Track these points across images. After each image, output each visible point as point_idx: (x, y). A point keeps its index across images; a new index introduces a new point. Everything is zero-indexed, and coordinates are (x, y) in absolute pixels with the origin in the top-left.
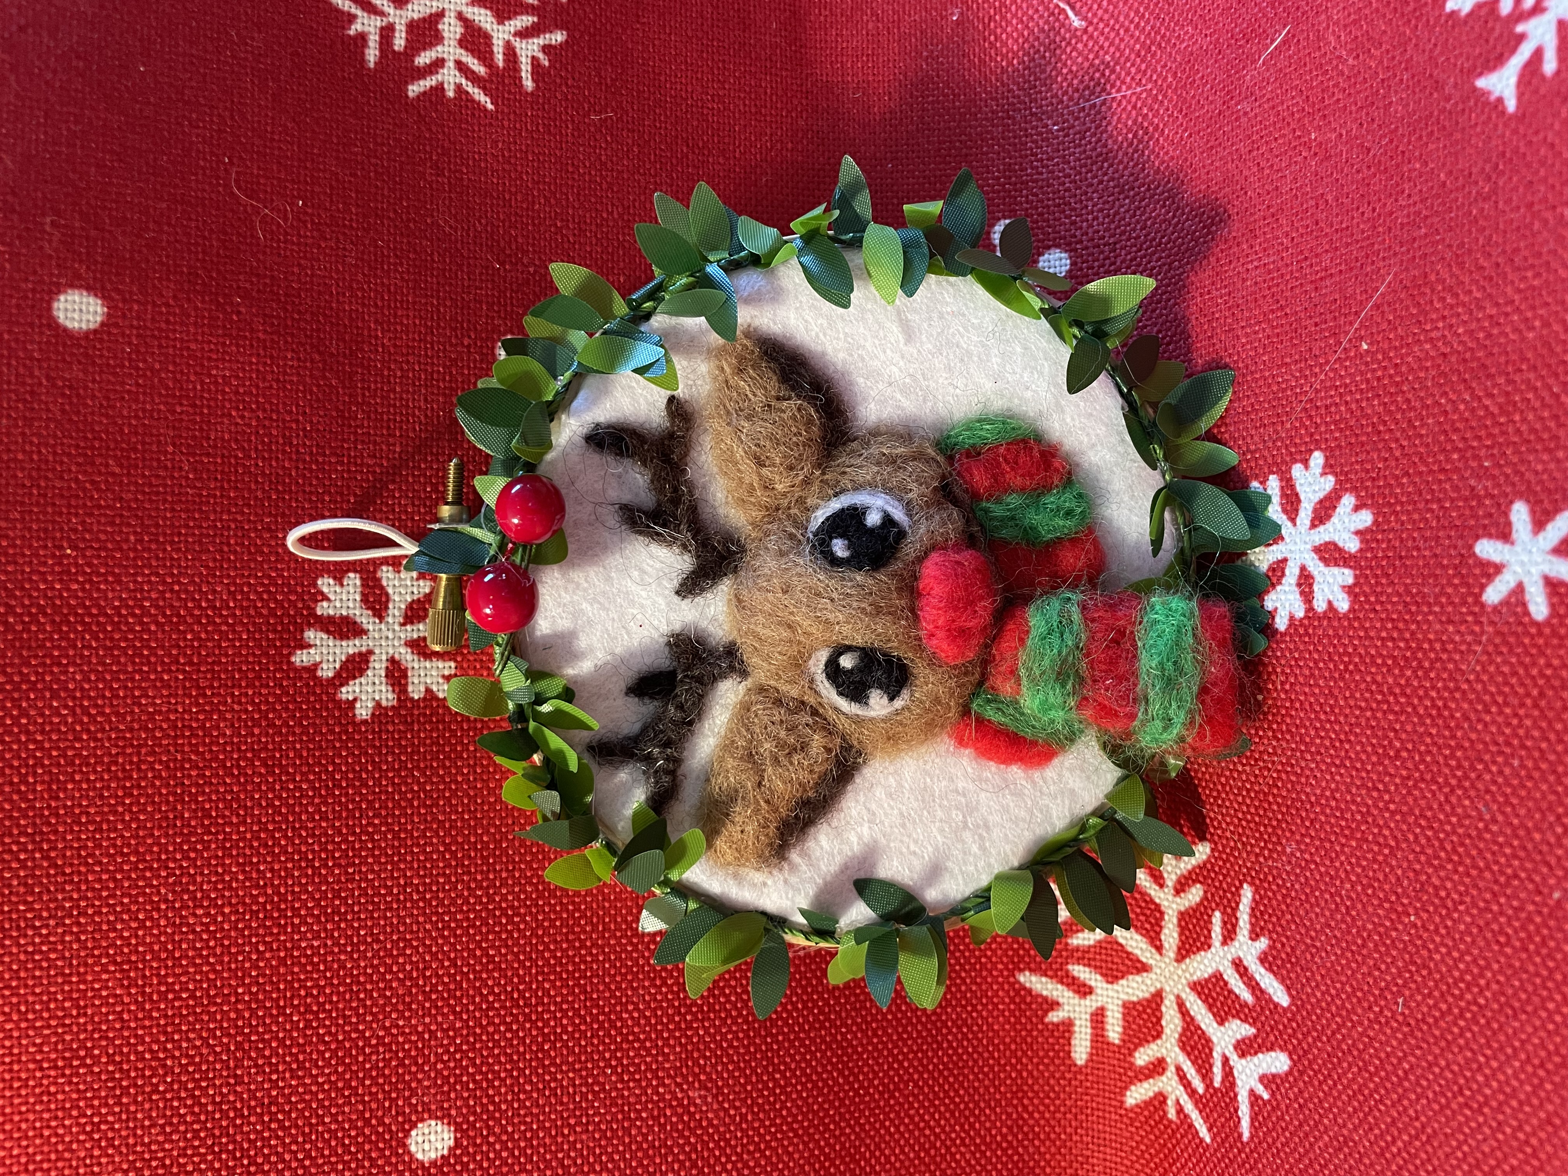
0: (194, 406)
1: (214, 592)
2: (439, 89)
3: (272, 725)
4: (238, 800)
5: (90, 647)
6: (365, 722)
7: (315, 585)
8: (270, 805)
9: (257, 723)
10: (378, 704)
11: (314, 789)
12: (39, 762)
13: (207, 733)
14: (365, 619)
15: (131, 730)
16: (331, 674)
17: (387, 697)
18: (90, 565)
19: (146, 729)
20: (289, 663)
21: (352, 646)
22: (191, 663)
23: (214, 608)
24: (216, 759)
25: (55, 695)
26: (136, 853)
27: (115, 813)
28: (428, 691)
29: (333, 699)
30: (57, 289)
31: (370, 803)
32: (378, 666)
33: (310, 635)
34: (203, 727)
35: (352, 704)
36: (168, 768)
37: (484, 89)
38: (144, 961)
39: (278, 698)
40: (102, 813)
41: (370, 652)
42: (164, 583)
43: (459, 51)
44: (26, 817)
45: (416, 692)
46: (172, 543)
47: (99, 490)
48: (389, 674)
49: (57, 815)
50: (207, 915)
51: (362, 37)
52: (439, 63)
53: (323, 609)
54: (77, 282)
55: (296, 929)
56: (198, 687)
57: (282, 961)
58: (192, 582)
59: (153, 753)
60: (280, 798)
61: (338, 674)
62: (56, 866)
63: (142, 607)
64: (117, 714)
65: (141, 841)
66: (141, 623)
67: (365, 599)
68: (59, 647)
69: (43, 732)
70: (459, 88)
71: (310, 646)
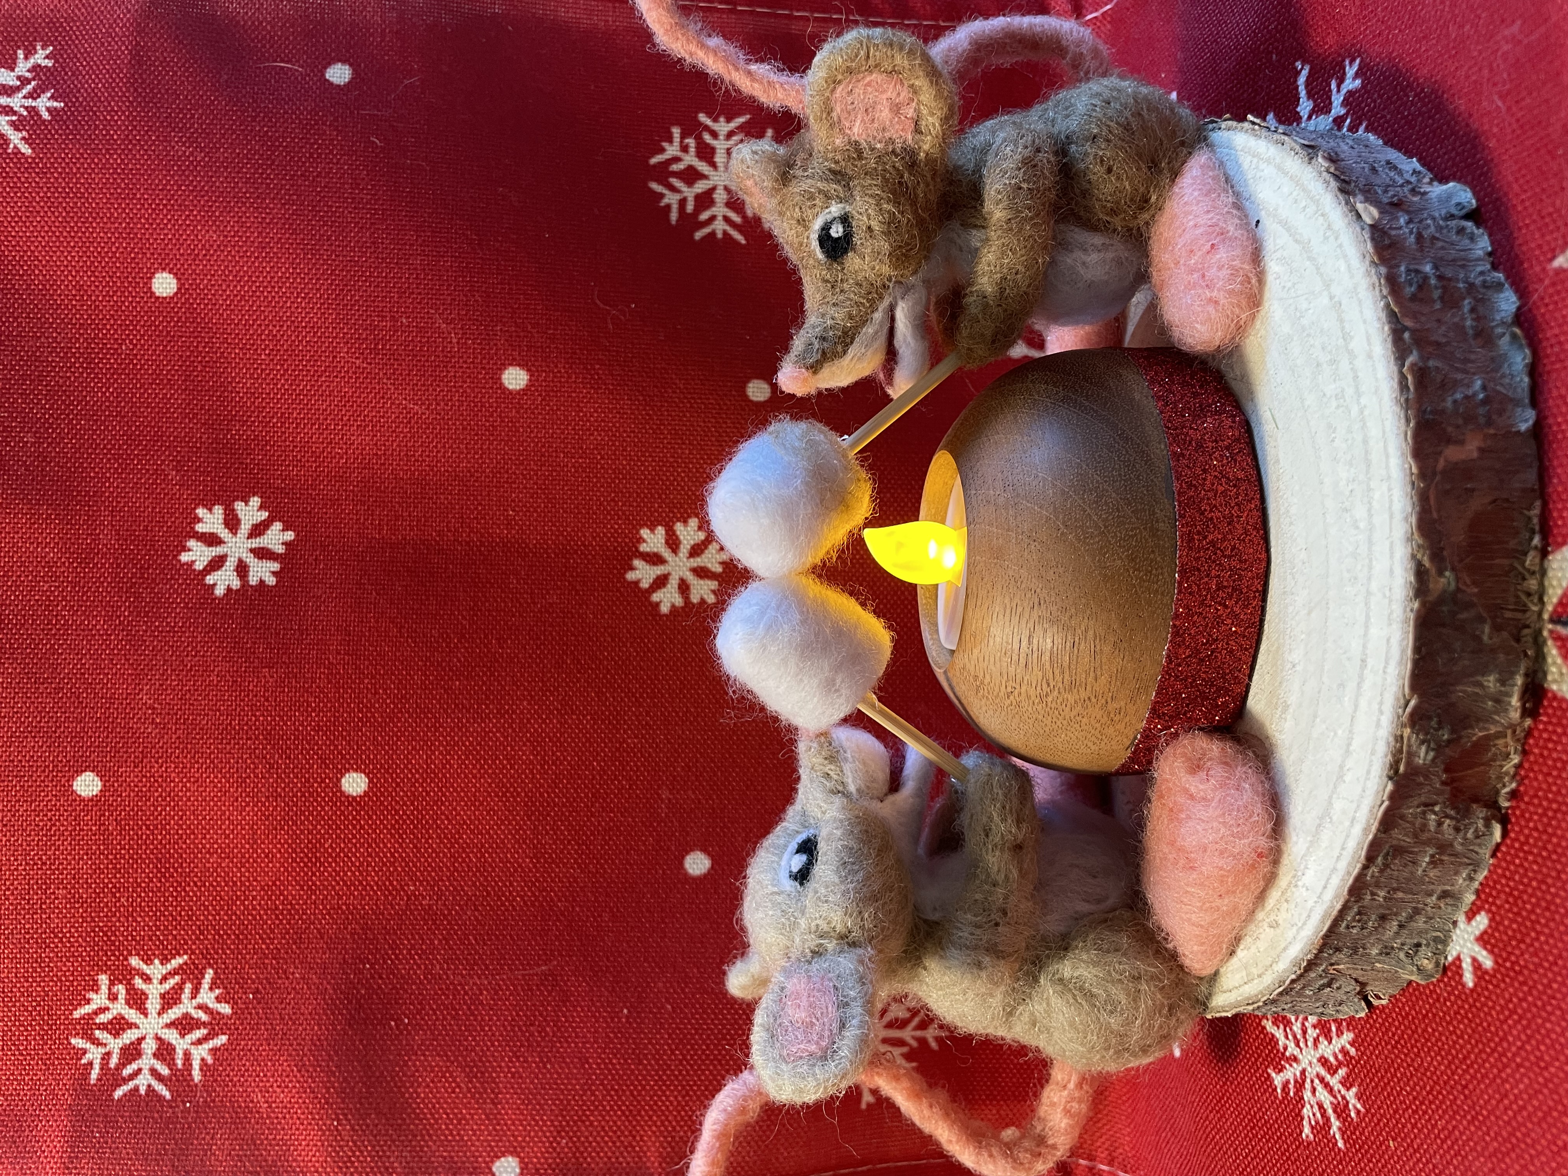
1: (585, 536)
2: (713, 234)
3: (614, 613)
4: (596, 655)
6: (665, 615)
7: (638, 533)
8: (613, 658)
9: (606, 612)
10: (673, 605)
11: (637, 652)
13: (580, 616)
14: (667, 554)
15: (541, 612)
16: (647, 586)
17: (678, 601)
19: (549, 613)
20: (624, 578)
21: (660, 570)
24: (585, 631)
28: (701, 599)
29: (648, 600)
30: (503, 367)
31: (668, 662)
32: (674, 582)
33: (636, 562)
34: (578, 613)
35: (658, 604)
36: (559, 634)
37: (741, 232)
39: (618, 598)
41: (669, 574)
43: (726, 210)
45: (695, 598)
46: (563, 508)
48: (680, 587)
49: (502, 657)
50: (578, 719)
51: (668, 207)
52: (713, 218)
53: (643, 548)
54: (514, 362)
56: (576, 590)
59: (552, 626)
60: (618, 656)
61: (651, 586)
62: (501, 686)
66: (547, 553)
67: (667, 543)
69: (497, 611)
70: (725, 233)
71: (635, 569)
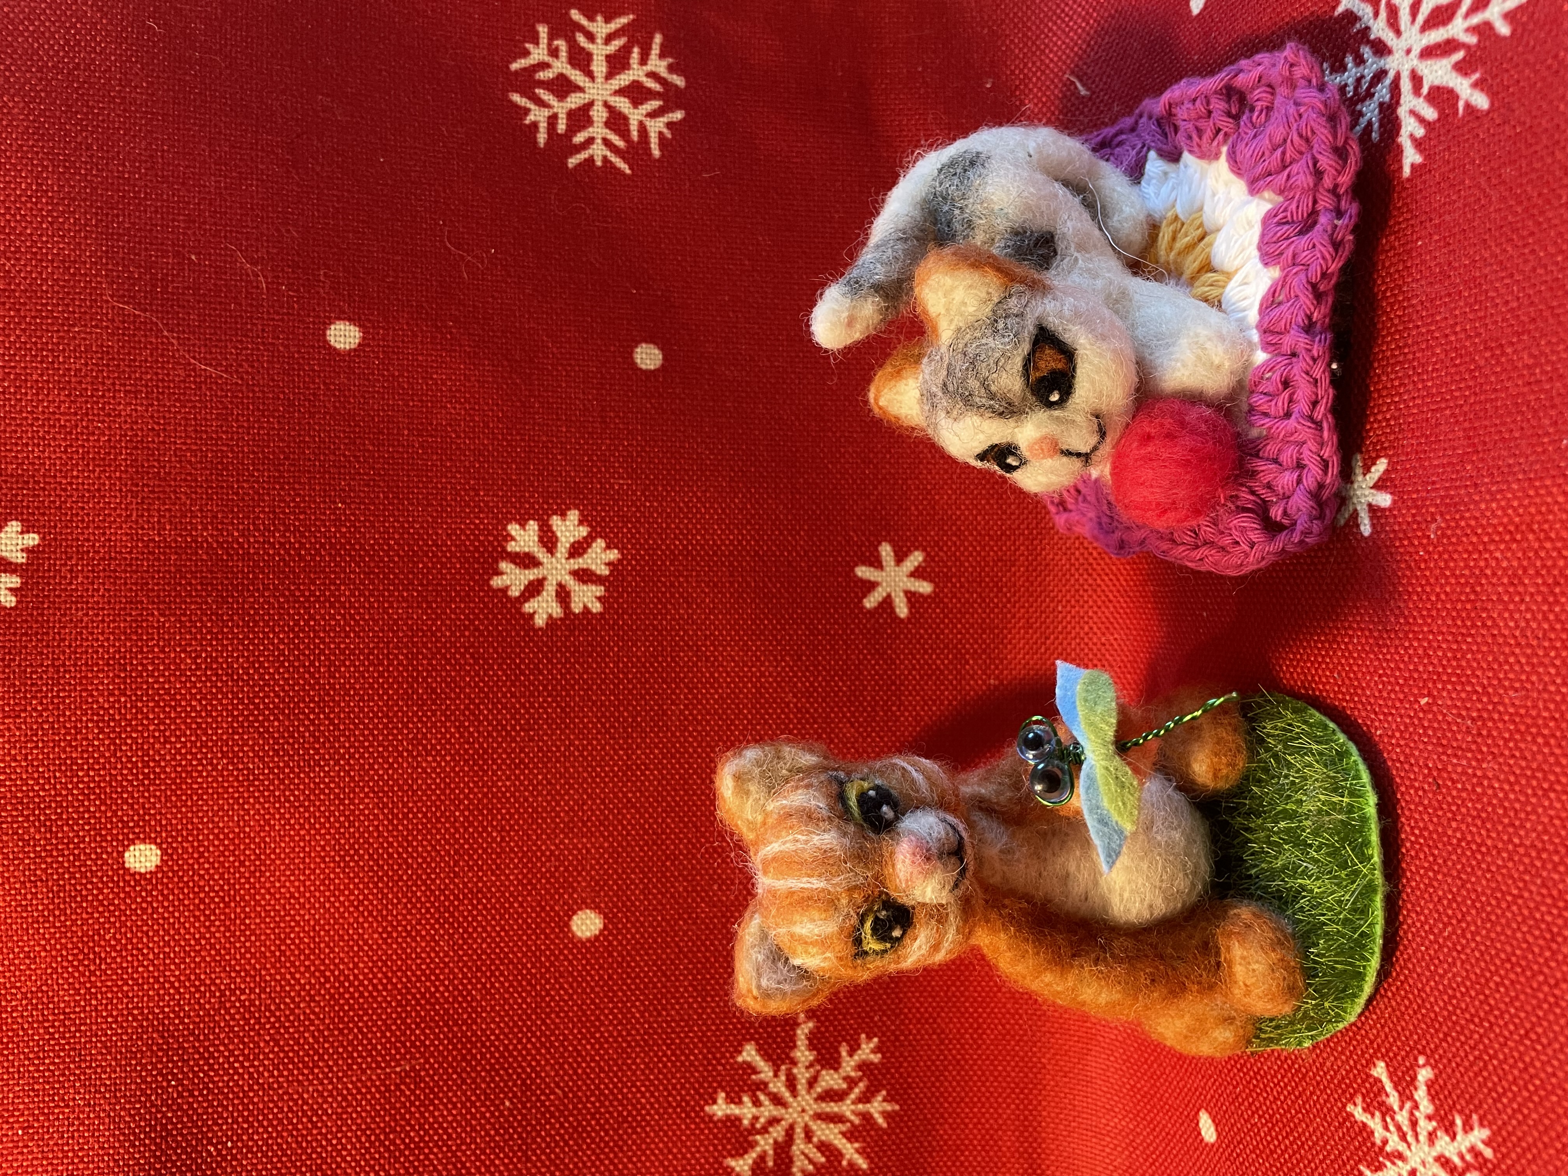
0: (421, 401)
1: (437, 534)
2: (590, 161)
3: (477, 629)
4: (455, 682)
5: (354, 572)
6: (541, 629)
7: (505, 529)
8: (477, 685)
9: (467, 628)
10: (550, 617)
11: (506, 675)
12: (322, 652)
13: (433, 634)
14: (541, 554)
15: (383, 631)
16: (517, 594)
17: (557, 611)
18: (354, 514)
19: (393, 631)
20: (489, 586)
21: (532, 574)
22: (422, 585)
23: (437, 546)
24: (440, 653)
25: (332, 606)
26: (387, 717)
27: (373, 688)
28: (585, 607)
29: (519, 611)
30: (328, 321)
31: (545, 688)
32: (550, 589)
33: (504, 565)
34: (430, 630)
35: (531, 616)
36: (407, 658)
37: (624, 158)
38: (393, 791)
39: (482, 610)
40: (364, 689)
41: (544, 579)
42: (403, 527)
43: (605, 130)
44: (314, 689)
45: (577, 608)
46: (408, 499)
47: (359, 462)
48: (558, 595)
49: (334, 689)
50: (435, 761)
51: (535, 125)
52: (589, 141)
53: (512, 547)
54: (342, 316)
55: (494, 773)
56: (427, 602)
57: (485, 795)
58: (422, 527)
59: (398, 648)
60: (483, 681)
61: (523, 594)
62: (334, 724)
63: (389, 545)
64: (373, 620)
65: (390, 708)
66: (389, 556)
67: (541, 540)
68: (334, 572)
69: (324, 631)
70: (604, 158)
71: (502, 573)
